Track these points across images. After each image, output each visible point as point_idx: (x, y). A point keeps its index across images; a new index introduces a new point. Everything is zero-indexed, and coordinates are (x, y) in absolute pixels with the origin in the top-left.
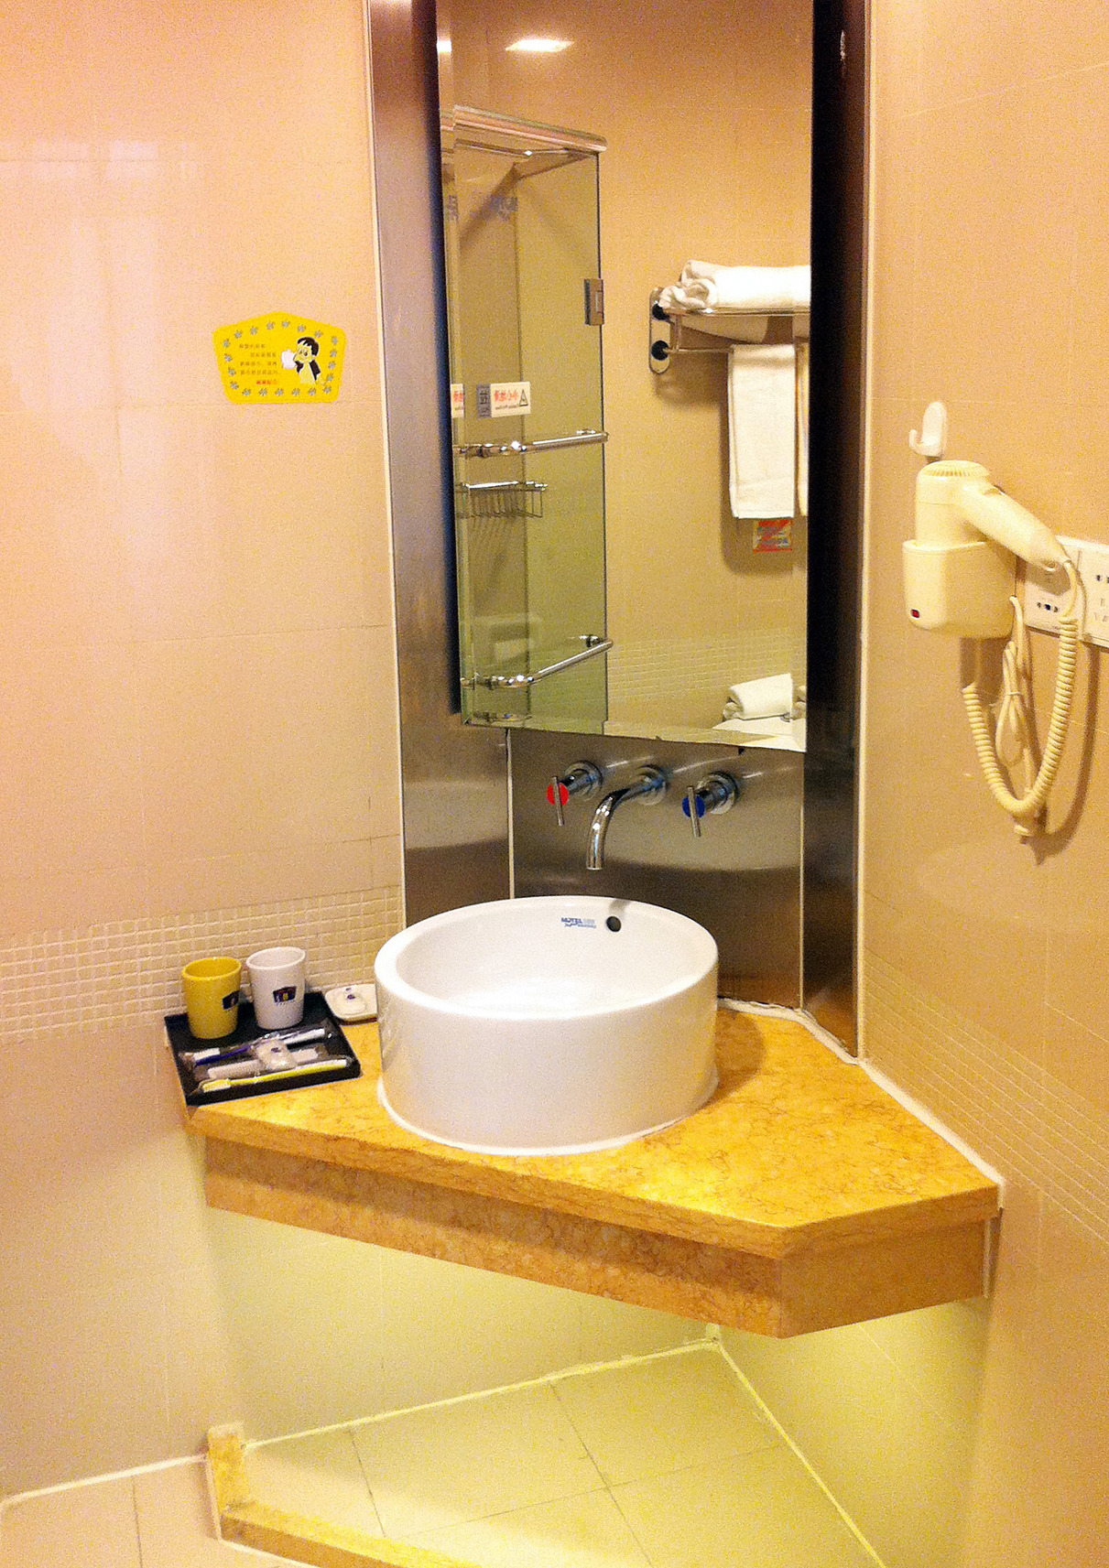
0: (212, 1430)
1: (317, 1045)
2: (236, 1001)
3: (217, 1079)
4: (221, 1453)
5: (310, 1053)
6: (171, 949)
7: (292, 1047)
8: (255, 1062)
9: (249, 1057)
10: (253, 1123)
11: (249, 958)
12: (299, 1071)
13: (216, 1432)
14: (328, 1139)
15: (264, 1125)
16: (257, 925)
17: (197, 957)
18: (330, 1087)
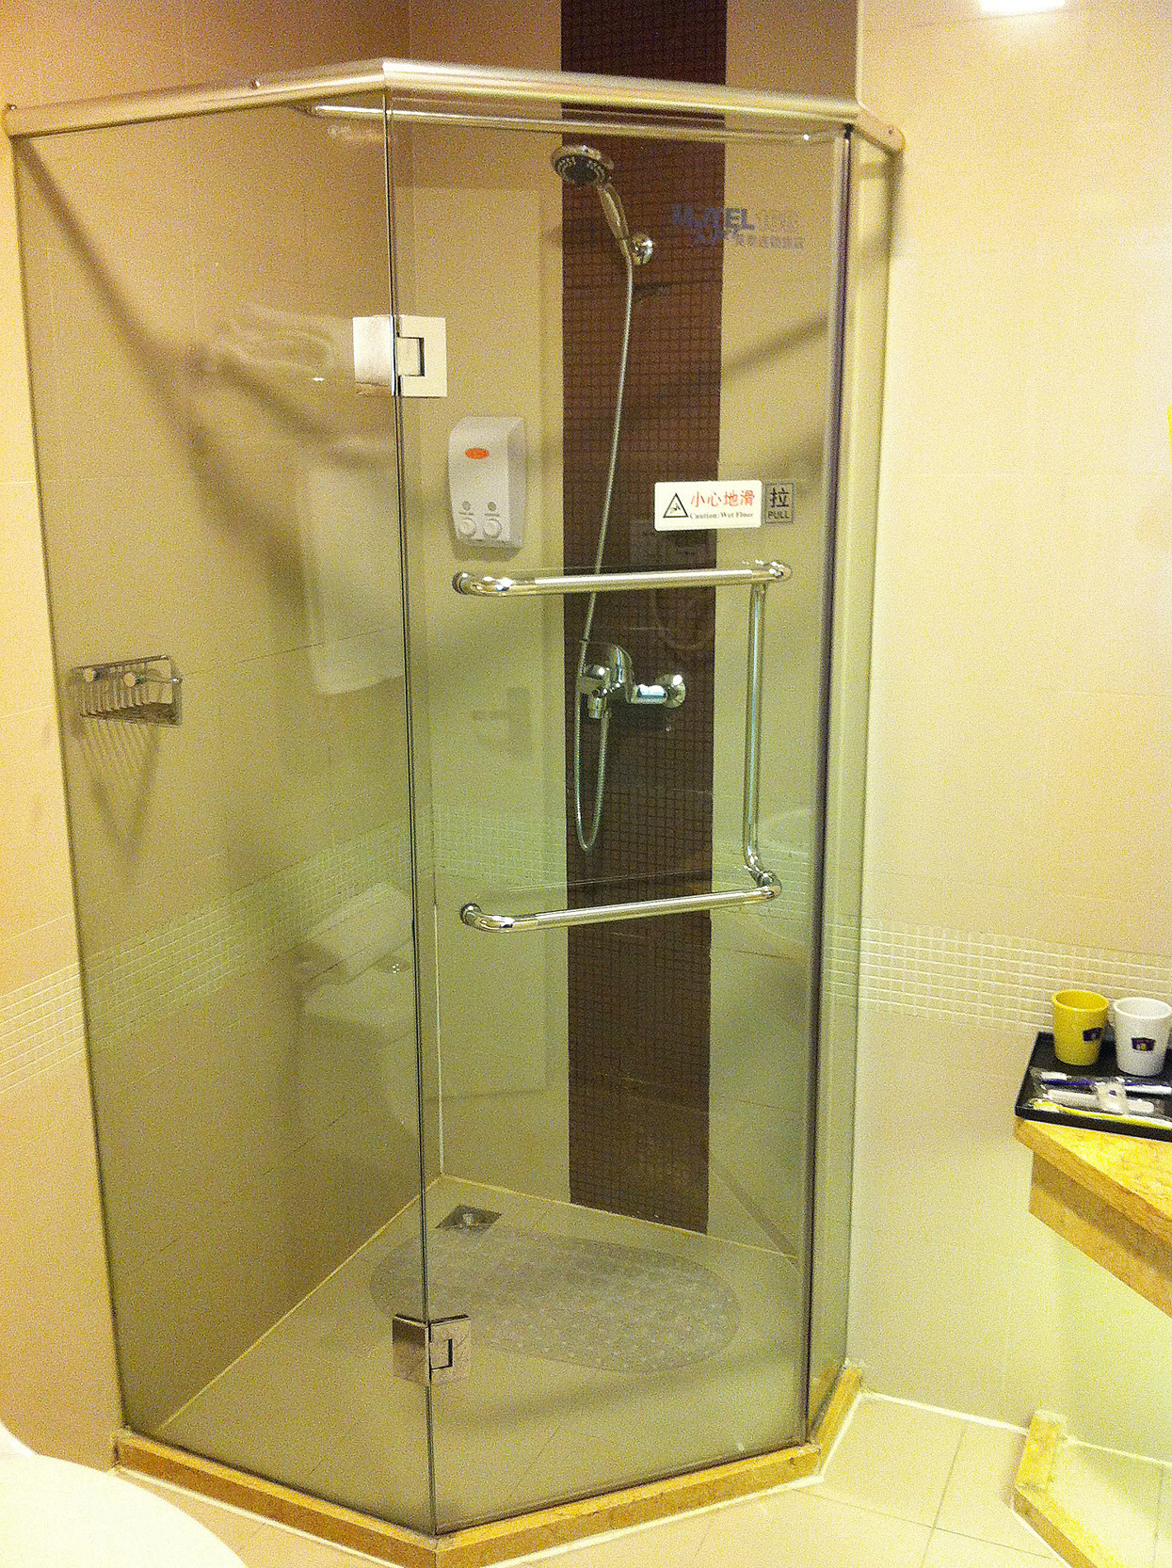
0: (1038, 1412)
1: (1158, 1102)
2: (1097, 1037)
3: (1050, 1101)
4: (1038, 1435)
5: (1148, 1107)
6: (1052, 974)
7: (1130, 1094)
8: (1093, 1097)
9: (1089, 1091)
10: (1065, 1151)
11: (1118, 1001)
12: (1126, 1118)
13: (1043, 1415)
14: (1122, 1189)
15: (1074, 1157)
16: (1134, 972)
17: (1075, 987)
18: (1149, 1144)
